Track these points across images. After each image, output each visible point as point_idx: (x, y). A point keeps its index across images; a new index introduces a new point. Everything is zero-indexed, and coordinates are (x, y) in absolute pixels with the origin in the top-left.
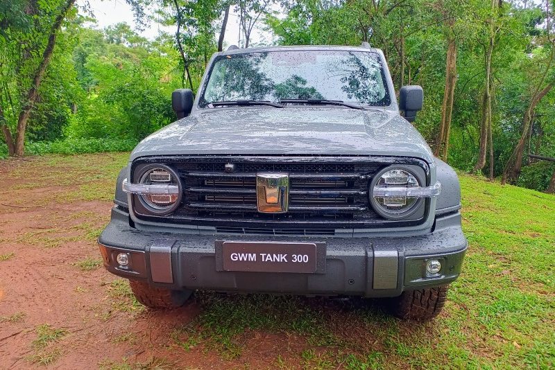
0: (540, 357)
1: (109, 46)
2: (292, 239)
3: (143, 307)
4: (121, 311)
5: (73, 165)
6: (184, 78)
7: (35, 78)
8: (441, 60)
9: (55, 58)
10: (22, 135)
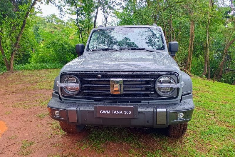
0: (225, 152)
1: (48, 24)
2: (124, 105)
3: (65, 133)
4: (56, 134)
5: (34, 74)
6: (80, 38)
7: (17, 38)
8: (188, 29)
9: (25, 29)
10: (12, 62)
